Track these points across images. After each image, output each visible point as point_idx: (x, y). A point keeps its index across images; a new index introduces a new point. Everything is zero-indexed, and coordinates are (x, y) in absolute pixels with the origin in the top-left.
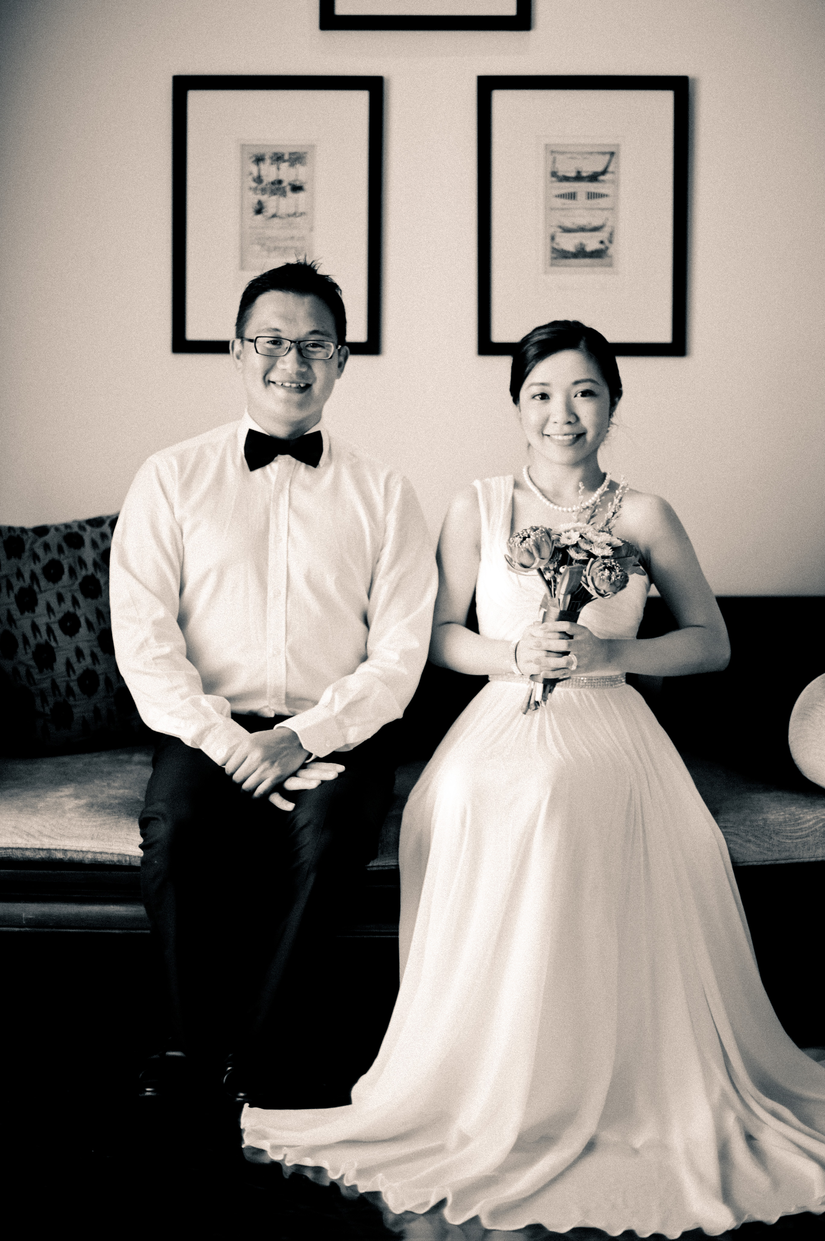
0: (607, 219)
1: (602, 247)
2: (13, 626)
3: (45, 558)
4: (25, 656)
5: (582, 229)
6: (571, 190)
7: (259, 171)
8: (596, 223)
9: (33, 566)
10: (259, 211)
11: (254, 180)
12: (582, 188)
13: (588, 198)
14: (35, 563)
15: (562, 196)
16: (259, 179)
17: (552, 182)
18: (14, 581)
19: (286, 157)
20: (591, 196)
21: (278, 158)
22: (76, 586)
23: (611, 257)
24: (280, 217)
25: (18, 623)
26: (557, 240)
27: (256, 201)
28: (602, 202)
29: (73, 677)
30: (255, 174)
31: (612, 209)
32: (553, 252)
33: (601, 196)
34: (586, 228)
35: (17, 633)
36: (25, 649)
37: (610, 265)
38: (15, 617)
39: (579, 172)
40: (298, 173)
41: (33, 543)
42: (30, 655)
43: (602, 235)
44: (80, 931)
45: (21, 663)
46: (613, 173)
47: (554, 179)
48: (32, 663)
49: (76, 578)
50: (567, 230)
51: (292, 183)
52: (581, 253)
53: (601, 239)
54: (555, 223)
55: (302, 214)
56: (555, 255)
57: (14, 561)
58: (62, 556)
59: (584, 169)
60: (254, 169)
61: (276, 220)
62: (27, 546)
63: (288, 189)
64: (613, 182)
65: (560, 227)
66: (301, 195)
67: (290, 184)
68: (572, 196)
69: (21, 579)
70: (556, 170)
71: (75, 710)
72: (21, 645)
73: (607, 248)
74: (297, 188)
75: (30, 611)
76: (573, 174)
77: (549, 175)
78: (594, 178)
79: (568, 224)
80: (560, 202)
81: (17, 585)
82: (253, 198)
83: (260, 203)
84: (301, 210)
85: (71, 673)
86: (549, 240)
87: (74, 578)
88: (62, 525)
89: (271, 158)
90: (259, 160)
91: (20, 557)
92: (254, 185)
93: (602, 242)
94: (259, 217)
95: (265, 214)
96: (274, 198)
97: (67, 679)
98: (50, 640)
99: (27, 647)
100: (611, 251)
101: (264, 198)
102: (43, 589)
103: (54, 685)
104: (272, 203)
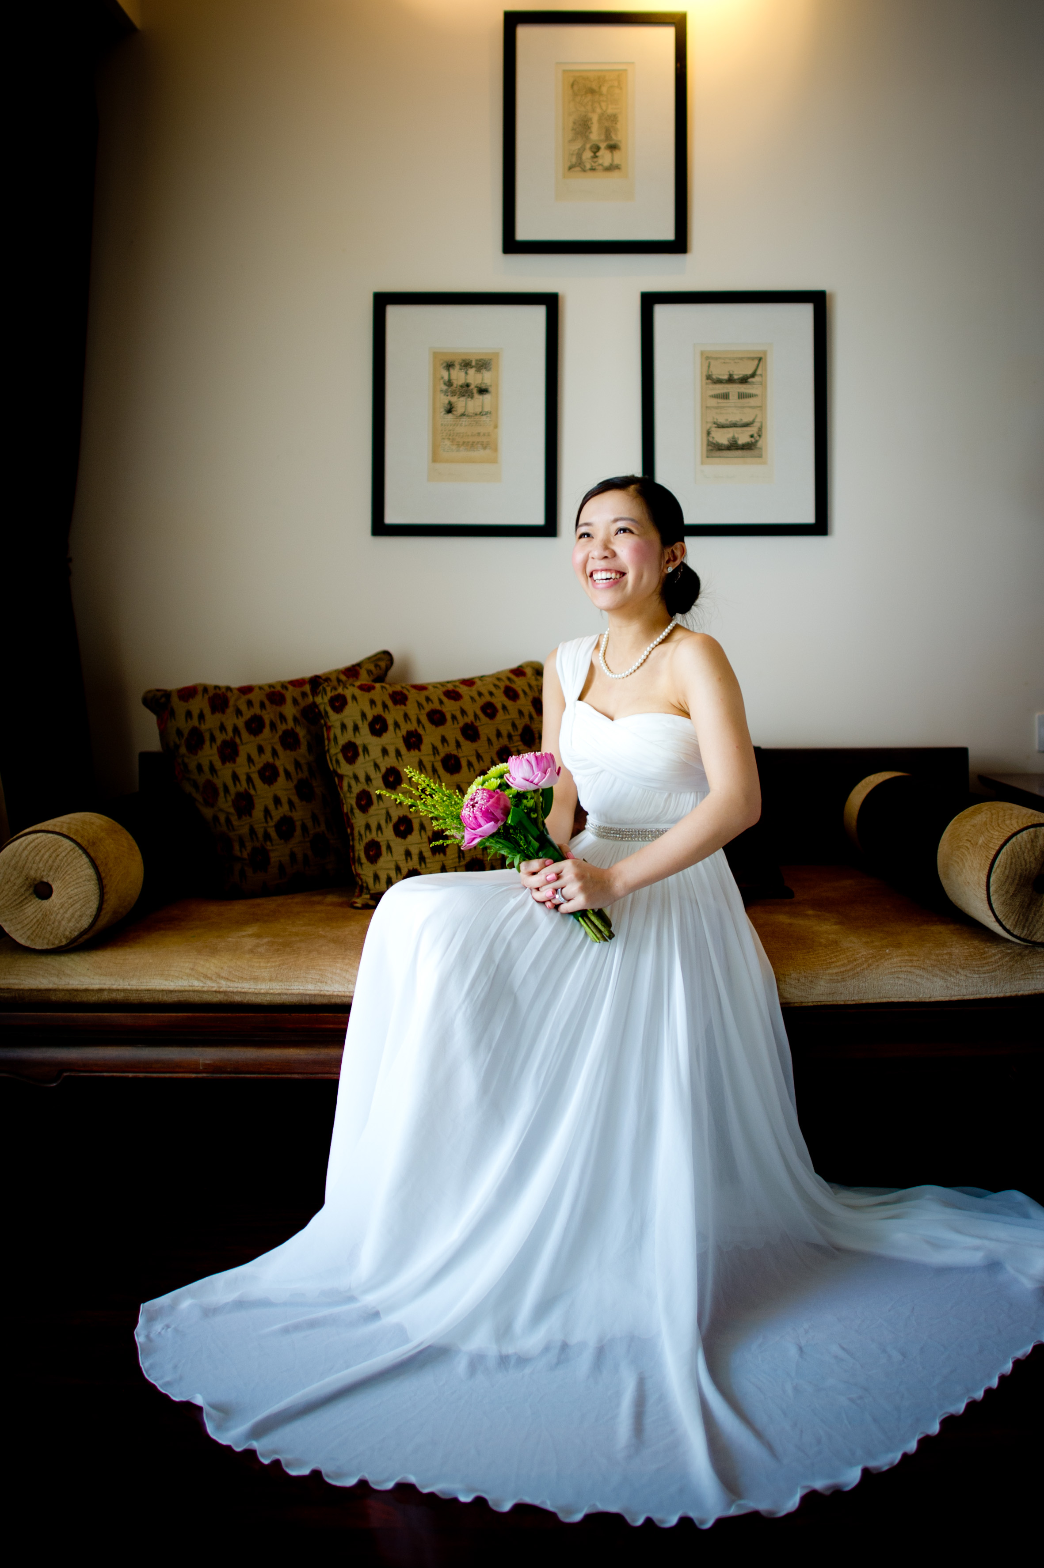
0: (756, 416)
1: (753, 440)
2: (215, 775)
3: (248, 714)
4: (225, 804)
5: (734, 425)
6: (725, 391)
7: (449, 375)
8: (746, 420)
9: (236, 721)
10: (449, 411)
11: (445, 384)
12: (734, 389)
13: (739, 398)
14: (237, 717)
15: (716, 396)
16: (449, 383)
17: (707, 384)
18: (217, 733)
19: (473, 364)
20: (742, 396)
21: (466, 365)
22: (276, 739)
23: (761, 449)
24: (469, 416)
25: (219, 773)
26: (713, 434)
27: (446, 402)
28: (752, 402)
29: (272, 824)
30: (446, 378)
31: (762, 408)
32: (708, 445)
33: (750, 396)
34: (738, 423)
35: (218, 783)
36: (225, 797)
37: (760, 456)
38: (217, 768)
39: (731, 375)
40: (486, 378)
41: (236, 700)
42: (230, 803)
43: (753, 430)
44: (259, 1076)
45: (221, 810)
46: (761, 375)
47: (709, 381)
48: (232, 810)
49: (277, 732)
50: (721, 426)
51: (479, 386)
52: (733, 446)
53: (751, 433)
54: (710, 419)
55: (487, 413)
56: (710, 448)
57: (218, 716)
58: (264, 712)
59: (735, 373)
60: (445, 374)
61: (464, 419)
62: (231, 703)
63: (475, 391)
64: (761, 383)
65: (715, 423)
66: (487, 397)
67: (477, 387)
68: (726, 396)
69: (224, 732)
70: (710, 373)
71: (272, 855)
72: (222, 794)
73: (757, 441)
74: (483, 391)
75: (231, 762)
76: (726, 377)
77: (704, 378)
78: (744, 380)
79: (722, 420)
80: (713, 402)
81: (220, 737)
82: (444, 400)
83: (450, 403)
84: (487, 409)
85: (269, 819)
86: (705, 435)
87: (274, 731)
88: (266, 685)
89: (460, 365)
90: (449, 366)
91: (224, 712)
92: (445, 388)
93: (752, 436)
94: (450, 415)
95: (455, 413)
96: (462, 399)
97: (265, 825)
98: (249, 788)
99: (228, 795)
100: (759, 444)
101: (454, 399)
102: (244, 741)
103: (252, 831)
104: (461, 404)
